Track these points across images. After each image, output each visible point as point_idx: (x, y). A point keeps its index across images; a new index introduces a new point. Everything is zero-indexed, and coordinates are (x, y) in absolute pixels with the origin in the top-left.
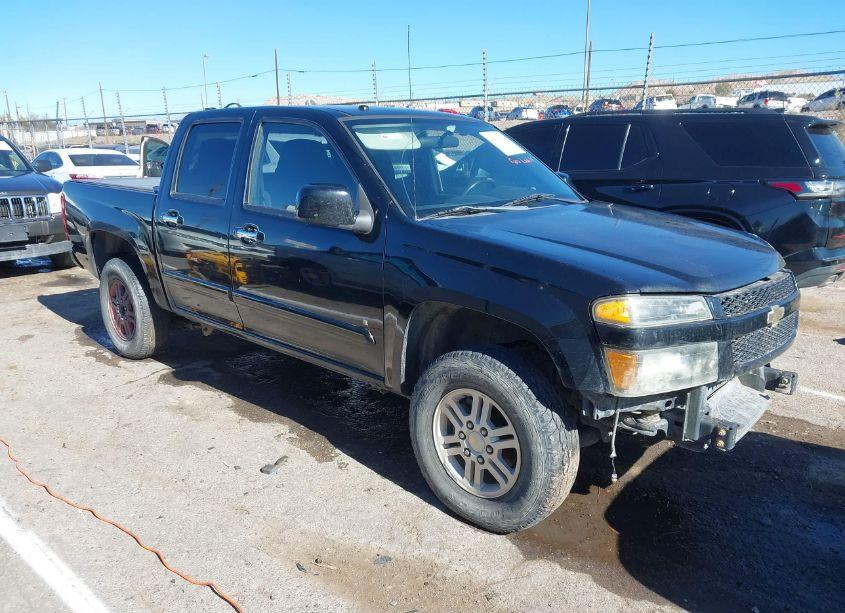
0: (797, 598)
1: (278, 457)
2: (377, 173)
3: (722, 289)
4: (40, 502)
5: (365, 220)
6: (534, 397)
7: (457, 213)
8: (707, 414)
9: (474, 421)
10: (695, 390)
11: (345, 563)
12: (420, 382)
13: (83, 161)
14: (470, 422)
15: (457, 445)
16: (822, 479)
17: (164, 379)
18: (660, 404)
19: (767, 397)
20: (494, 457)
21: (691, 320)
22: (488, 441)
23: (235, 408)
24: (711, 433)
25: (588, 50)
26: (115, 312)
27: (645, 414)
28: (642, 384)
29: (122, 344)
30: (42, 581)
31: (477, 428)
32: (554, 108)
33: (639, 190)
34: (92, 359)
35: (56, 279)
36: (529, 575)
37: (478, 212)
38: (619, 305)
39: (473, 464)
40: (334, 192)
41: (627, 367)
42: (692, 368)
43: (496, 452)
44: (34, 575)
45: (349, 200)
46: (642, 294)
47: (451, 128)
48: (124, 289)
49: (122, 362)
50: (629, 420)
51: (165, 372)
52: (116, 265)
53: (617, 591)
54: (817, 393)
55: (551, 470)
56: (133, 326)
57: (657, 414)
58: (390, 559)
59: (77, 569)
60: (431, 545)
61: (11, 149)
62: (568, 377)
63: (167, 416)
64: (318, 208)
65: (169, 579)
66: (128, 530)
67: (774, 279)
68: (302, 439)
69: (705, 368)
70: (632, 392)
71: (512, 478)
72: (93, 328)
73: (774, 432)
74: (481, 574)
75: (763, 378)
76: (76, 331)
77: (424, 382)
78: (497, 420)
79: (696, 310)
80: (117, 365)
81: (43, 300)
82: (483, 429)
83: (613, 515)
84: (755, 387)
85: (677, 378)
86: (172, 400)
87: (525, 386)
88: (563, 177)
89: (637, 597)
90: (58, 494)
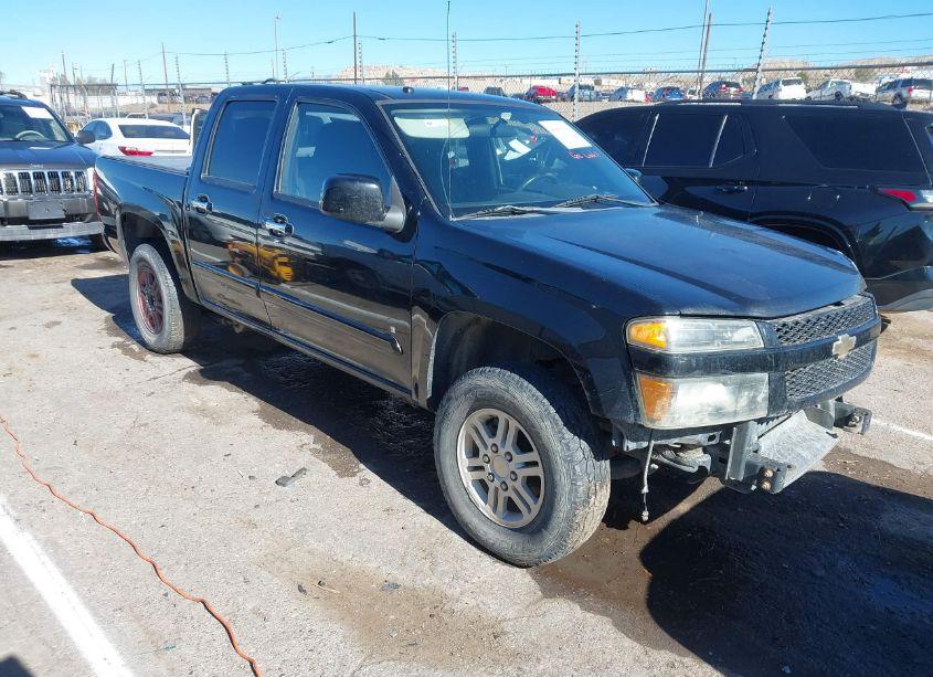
0: (837, 660)
1: (298, 468)
2: (412, 165)
3: (778, 314)
4: (41, 502)
5: (397, 217)
6: (561, 422)
7: (500, 213)
8: (756, 452)
9: (499, 444)
10: (742, 425)
11: (349, 588)
12: (445, 398)
13: (134, 132)
14: (494, 445)
15: (481, 468)
16: (893, 529)
17: (190, 377)
18: (702, 438)
19: (835, 436)
20: (518, 485)
21: (738, 348)
22: (512, 466)
23: (261, 414)
24: (757, 473)
25: (706, 24)
26: (144, 301)
27: (684, 447)
28: (677, 416)
29: (149, 336)
30: (32, 585)
31: (502, 451)
32: (664, 89)
33: (731, 192)
34: (118, 351)
35: (93, 261)
36: (544, 614)
37: (524, 212)
38: (655, 328)
39: (496, 489)
40: (362, 185)
41: (660, 396)
42: (737, 402)
43: (520, 479)
44: (25, 578)
45: (379, 193)
46: (682, 315)
47: (506, 116)
48: (153, 277)
49: (149, 357)
50: (668, 453)
51: (192, 369)
52: (145, 252)
53: (637, 639)
54: (909, 432)
55: (575, 503)
56: (161, 317)
57: (700, 449)
58: (397, 586)
59: (69, 575)
60: (444, 573)
61: (52, 118)
62: (597, 403)
63: (186, 417)
64: (346, 201)
65: (163, 592)
66: (128, 538)
67: (847, 304)
68: (327, 450)
69: (753, 401)
70: (665, 424)
71: (536, 508)
72: (123, 319)
73: (850, 474)
74: (493, 608)
75: (833, 414)
76: (106, 320)
77: (449, 400)
78: (522, 444)
79: (745, 336)
80: (143, 359)
81: (77, 284)
82: (508, 453)
83: (649, 556)
84: (823, 423)
85: (718, 411)
86: (194, 400)
87: (552, 410)
88: (633, 175)
89: (657, 646)
90: (62, 495)
